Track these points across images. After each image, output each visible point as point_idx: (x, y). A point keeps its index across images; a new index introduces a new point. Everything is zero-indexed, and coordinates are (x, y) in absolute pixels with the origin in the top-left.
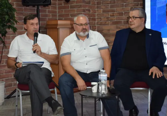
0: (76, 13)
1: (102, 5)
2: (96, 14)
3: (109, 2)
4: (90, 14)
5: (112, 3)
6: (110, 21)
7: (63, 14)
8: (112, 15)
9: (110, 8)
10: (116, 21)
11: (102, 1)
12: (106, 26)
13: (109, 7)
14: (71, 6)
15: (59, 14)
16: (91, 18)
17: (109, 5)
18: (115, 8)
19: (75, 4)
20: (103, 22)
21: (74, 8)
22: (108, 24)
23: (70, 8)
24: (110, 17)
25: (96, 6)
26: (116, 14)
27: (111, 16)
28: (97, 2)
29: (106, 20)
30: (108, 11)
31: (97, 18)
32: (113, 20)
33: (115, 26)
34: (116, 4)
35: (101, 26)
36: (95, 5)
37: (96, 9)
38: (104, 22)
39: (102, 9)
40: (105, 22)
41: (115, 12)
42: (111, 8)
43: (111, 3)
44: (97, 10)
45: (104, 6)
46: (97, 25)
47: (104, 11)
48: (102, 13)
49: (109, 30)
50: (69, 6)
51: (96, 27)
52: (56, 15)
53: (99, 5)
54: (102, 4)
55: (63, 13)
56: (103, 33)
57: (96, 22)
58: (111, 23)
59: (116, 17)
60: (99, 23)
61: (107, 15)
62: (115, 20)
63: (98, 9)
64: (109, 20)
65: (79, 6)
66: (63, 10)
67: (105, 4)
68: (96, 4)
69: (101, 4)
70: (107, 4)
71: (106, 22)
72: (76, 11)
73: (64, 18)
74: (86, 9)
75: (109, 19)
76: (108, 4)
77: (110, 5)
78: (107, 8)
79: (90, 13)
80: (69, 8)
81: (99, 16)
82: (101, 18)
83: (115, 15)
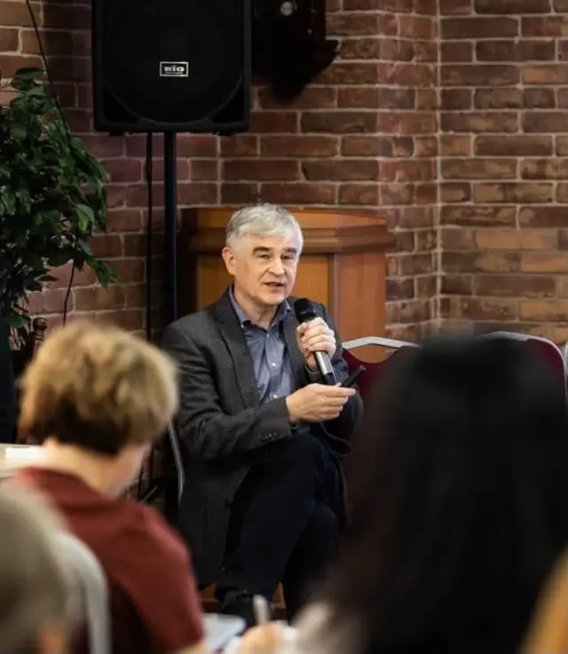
0: (339, 157)
1: (472, 110)
2: (439, 159)
3: (516, 99)
4: (413, 162)
5: (536, 103)
6: (519, 206)
7: (258, 158)
8: (533, 169)
9: (520, 132)
10: (554, 204)
11: (473, 89)
12: (499, 230)
13: (519, 123)
14: (305, 115)
15: (230, 159)
16: (417, 183)
17: (515, 116)
18: (554, 135)
19: (334, 108)
20: (479, 211)
21: (329, 131)
22: (511, 224)
23: (304, 130)
24: (519, 180)
25: (438, 114)
26: (556, 168)
27: (525, 176)
28: (444, 93)
29: (500, 196)
30: (513, 149)
31: (444, 186)
32: (540, 201)
33: (552, 232)
34: (556, 110)
35: (468, 231)
36: (434, 108)
37: (436, 131)
38: (486, 208)
39: (473, 136)
40: (490, 211)
41: (549, 153)
42: (526, 130)
43: (526, 105)
44: (443, 138)
45: (489, 116)
46: (443, 222)
47: (483, 148)
48: (472, 156)
49: (514, 257)
50: (294, 116)
51: (439, 234)
52: (214, 164)
53: (457, 112)
54: (478, 106)
55: (258, 154)
56: (480, 270)
57: (440, 205)
58: (530, 214)
59: (555, 183)
60: (457, 214)
61: (507, 170)
62: (550, 200)
63: (451, 133)
64: (515, 200)
65: (361, 123)
66: (258, 136)
67: (491, 106)
68: (439, 102)
69: (468, 108)
70: (507, 110)
71: (497, 210)
72: (338, 148)
73: (259, 184)
74: (395, 138)
75: (519, 193)
76: (509, 106)
77: (520, 112)
78: (506, 130)
79: (413, 158)
80: (293, 130)
81: (456, 170)
82: (466, 187)
83: (549, 170)
